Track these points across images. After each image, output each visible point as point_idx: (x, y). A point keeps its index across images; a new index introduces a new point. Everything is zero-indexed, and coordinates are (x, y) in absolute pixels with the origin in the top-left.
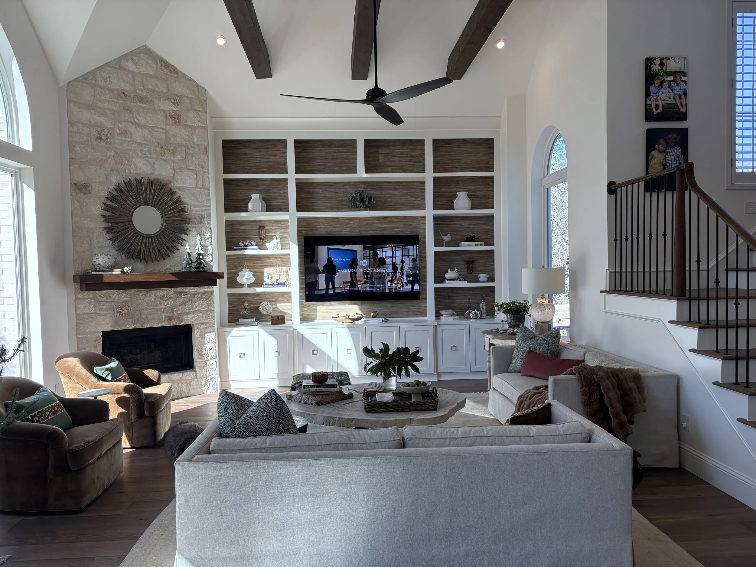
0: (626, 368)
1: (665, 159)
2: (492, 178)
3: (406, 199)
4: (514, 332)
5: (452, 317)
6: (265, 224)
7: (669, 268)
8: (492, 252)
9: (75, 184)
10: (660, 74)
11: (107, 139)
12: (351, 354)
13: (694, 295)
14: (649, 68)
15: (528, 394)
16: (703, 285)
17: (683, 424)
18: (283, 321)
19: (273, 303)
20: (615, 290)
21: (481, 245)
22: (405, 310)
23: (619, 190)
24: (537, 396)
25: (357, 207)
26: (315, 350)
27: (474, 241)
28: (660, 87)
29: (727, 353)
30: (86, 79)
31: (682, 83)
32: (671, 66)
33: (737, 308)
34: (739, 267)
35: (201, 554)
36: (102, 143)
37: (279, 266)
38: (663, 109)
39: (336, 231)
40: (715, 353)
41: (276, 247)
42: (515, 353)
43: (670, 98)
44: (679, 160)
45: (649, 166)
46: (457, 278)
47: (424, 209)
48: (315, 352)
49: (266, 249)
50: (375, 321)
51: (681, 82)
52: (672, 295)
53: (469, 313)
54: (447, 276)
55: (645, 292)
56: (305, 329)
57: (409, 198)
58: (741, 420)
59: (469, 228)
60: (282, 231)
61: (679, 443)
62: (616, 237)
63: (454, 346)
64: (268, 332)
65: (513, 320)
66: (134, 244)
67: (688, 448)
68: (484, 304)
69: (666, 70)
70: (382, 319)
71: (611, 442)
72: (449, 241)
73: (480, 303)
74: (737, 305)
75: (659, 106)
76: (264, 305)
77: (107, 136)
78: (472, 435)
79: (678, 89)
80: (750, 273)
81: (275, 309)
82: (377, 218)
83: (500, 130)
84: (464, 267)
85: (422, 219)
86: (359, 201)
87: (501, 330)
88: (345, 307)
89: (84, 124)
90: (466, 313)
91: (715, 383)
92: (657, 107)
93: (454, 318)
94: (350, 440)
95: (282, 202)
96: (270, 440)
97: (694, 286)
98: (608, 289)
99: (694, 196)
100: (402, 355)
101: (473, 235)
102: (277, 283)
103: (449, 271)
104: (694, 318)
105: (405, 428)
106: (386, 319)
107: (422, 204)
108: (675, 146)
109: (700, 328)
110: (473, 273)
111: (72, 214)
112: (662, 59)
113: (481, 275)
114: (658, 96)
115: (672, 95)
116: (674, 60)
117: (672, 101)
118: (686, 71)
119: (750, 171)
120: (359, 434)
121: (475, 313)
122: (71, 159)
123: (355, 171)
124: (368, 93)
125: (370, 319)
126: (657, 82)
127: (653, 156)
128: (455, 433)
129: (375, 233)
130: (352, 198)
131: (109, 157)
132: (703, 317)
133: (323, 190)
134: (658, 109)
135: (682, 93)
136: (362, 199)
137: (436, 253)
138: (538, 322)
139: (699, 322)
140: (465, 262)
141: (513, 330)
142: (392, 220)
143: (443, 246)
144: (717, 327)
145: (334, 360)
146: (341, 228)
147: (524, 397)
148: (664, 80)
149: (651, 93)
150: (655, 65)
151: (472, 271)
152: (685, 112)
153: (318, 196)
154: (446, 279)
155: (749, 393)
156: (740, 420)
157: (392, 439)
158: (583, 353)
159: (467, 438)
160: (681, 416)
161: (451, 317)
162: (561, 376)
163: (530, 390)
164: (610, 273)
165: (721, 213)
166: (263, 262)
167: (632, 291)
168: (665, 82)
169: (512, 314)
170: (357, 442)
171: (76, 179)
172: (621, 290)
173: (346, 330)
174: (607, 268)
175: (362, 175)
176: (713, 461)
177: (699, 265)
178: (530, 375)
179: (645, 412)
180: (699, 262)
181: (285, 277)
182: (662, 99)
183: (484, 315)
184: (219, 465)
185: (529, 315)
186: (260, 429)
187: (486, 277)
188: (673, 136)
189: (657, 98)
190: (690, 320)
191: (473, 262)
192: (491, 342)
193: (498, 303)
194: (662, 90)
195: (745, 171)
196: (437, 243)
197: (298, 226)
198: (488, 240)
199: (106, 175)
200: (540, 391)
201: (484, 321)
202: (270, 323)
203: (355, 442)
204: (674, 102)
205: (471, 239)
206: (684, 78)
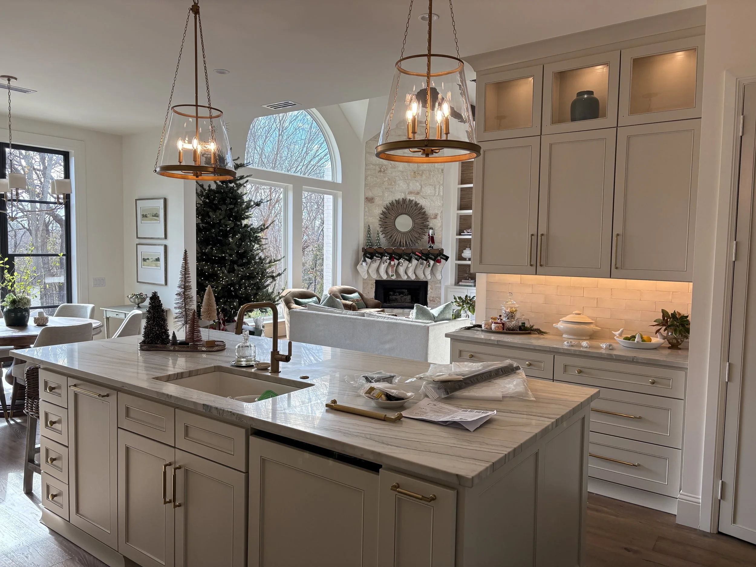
9: (367, 198)
11: (384, 171)
30: (376, 138)
36: (382, 174)
66: (397, 238)
77: (384, 169)
89: (373, 165)
111: (364, 215)
122: (365, 184)
131: (385, 182)
171: (367, 195)
199: (382, 192)
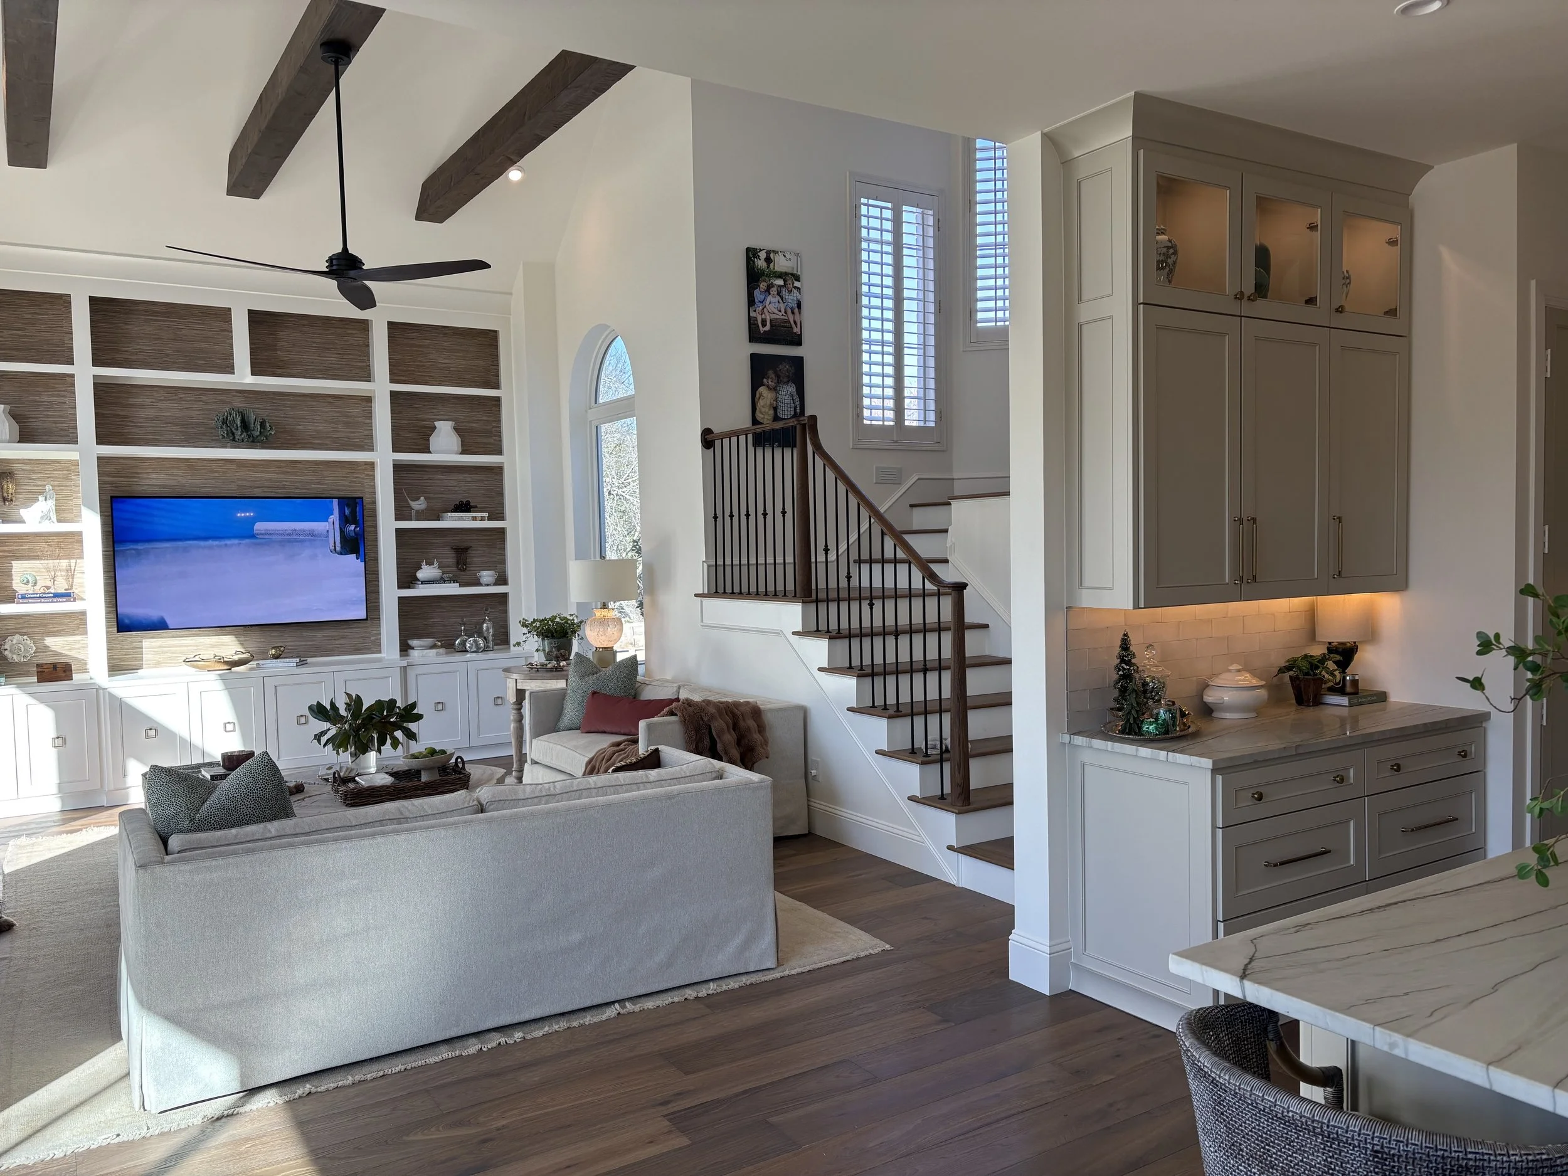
0: (741, 701)
1: (776, 400)
2: (497, 400)
3: (333, 428)
4: (560, 666)
5: (434, 651)
6: (16, 466)
7: (790, 559)
8: (502, 532)
10: (767, 274)
12: (233, 731)
13: (822, 595)
14: (751, 262)
15: (603, 755)
16: (833, 584)
17: (812, 771)
18: (68, 673)
19: (37, 637)
20: (716, 592)
21: (482, 519)
22: (337, 642)
23: (718, 443)
24: (620, 755)
25: (234, 440)
26: (151, 729)
27: (468, 511)
28: (767, 293)
29: (862, 669)
31: (795, 291)
32: (781, 264)
33: (871, 609)
34: (862, 558)
35: (185, 1005)
37: (52, 557)
38: (772, 326)
39: (185, 486)
40: (848, 670)
41: (45, 517)
42: (568, 698)
43: (780, 311)
44: (794, 403)
45: (756, 409)
46: (439, 578)
47: (370, 448)
48: (152, 733)
49: (21, 521)
50: (280, 665)
51: (793, 289)
52: (795, 596)
53: (463, 643)
54: (420, 575)
55: (759, 593)
56: (123, 687)
57: (339, 427)
58: (880, 752)
59: (460, 488)
60: (56, 483)
61: (808, 800)
62: (715, 514)
63: (439, 703)
64: (35, 698)
65: (555, 647)
67: (818, 804)
68: (490, 624)
69: (774, 269)
70: (294, 660)
71: (749, 776)
72: (423, 511)
73: (483, 623)
74: (871, 605)
75: (766, 322)
76: (14, 642)
78: (575, 788)
79: (791, 299)
80: (885, 565)
81: (42, 649)
82: (276, 463)
83: (510, 318)
84: (450, 557)
85: (366, 466)
86: (239, 429)
87: (537, 665)
88: (209, 640)
90: (457, 642)
91: (849, 709)
92: (764, 323)
93: (437, 653)
94: (402, 814)
95: (56, 422)
96: (273, 827)
97: (822, 585)
98: (706, 592)
99: (819, 462)
100: (385, 713)
101: (467, 501)
102: (48, 593)
103: (424, 566)
104: (823, 626)
105: (479, 791)
106: (301, 661)
107: (365, 439)
108: (788, 382)
109: (831, 638)
110: (468, 569)
112: (768, 253)
113: (485, 573)
114: (765, 307)
115: (782, 306)
116: (785, 256)
117: (783, 315)
118: (799, 273)
119: (881, 423)
120: (413, 805)
121: (475, 641)
123: (229, 369)
124: (331, 260)
125: (269, 661)
126: (763, 286)
127: (761, 395)
128: (552, 789)
129: (272, 492)
130: (224, 422)
132: (833, 626)
133: (152, 402)
134: (766, 325)
135: (796, 305)
136: (245, 426)
137: (400, 532)
138: (596, 648)
139: (828, 631)
140: (452, 548)
141: (558, 664)
142: (306, 468)
143: (411, 520)
144: (850, 636)
145: (193, 745)
146: (197, 481)
147: (596, 761)
148: (772, 284)
149: (756, 300)
150: (760, 259)
151: (465, 565)
152: (799, 333)
153: (143, 413)
154: (419, 580)
155: (887, 716)
156: (878, 752)
157: (466, 805)
158: (675, 689)
159: (570, 794)
160: (809, 761)
161: (431, 650)
162: (656, 719)
163: (605, 748)
164: (709, 566)
165: (851, 486)
166: (11, 548)
167: (741, 593)
168: (773, 287)
169: (553, 637)
170: (415, 816)
172: (725, 592)
173: (218, 685)
174: (704, 560)
175: (243, 376)
176: (848, 814)
177: (826, 554)
178: (597, 731)
179: (767, 758)
180: (826, 550)
181: (64, 581)
182: (770, 311)
183: (491, 644)
184: (214, 863)
185: (580, 637)
186: (247, 815)
187: (492, 576)
188: (785, 367)
189: (763, 309)
190: (818, 630)
191: (466, 549)
192: (518, 688)
193: (526, 620)
194: (769, 298)
195: (874, 423)
196: (402, 512)
197: (101, 474)
198: (492, 509)
200: (621, 747)
201: (490, 655)
202: (35, 679)
203: (411, 816)
204: (786, 318)
205: (464, 507)
206: (797, 284)
